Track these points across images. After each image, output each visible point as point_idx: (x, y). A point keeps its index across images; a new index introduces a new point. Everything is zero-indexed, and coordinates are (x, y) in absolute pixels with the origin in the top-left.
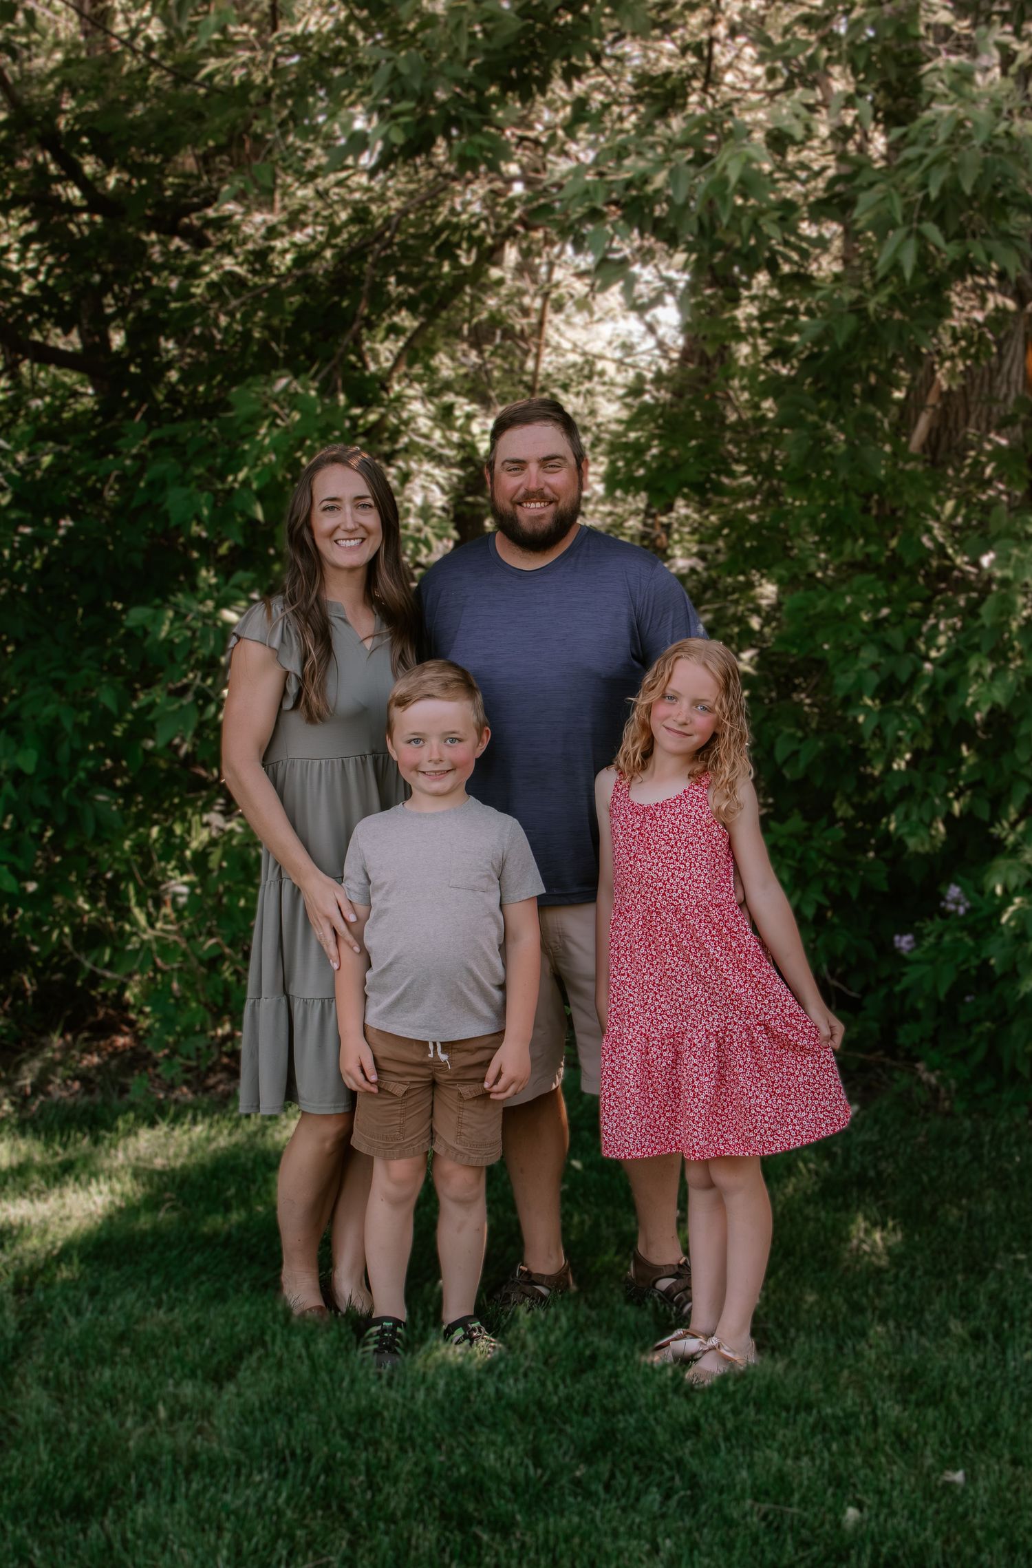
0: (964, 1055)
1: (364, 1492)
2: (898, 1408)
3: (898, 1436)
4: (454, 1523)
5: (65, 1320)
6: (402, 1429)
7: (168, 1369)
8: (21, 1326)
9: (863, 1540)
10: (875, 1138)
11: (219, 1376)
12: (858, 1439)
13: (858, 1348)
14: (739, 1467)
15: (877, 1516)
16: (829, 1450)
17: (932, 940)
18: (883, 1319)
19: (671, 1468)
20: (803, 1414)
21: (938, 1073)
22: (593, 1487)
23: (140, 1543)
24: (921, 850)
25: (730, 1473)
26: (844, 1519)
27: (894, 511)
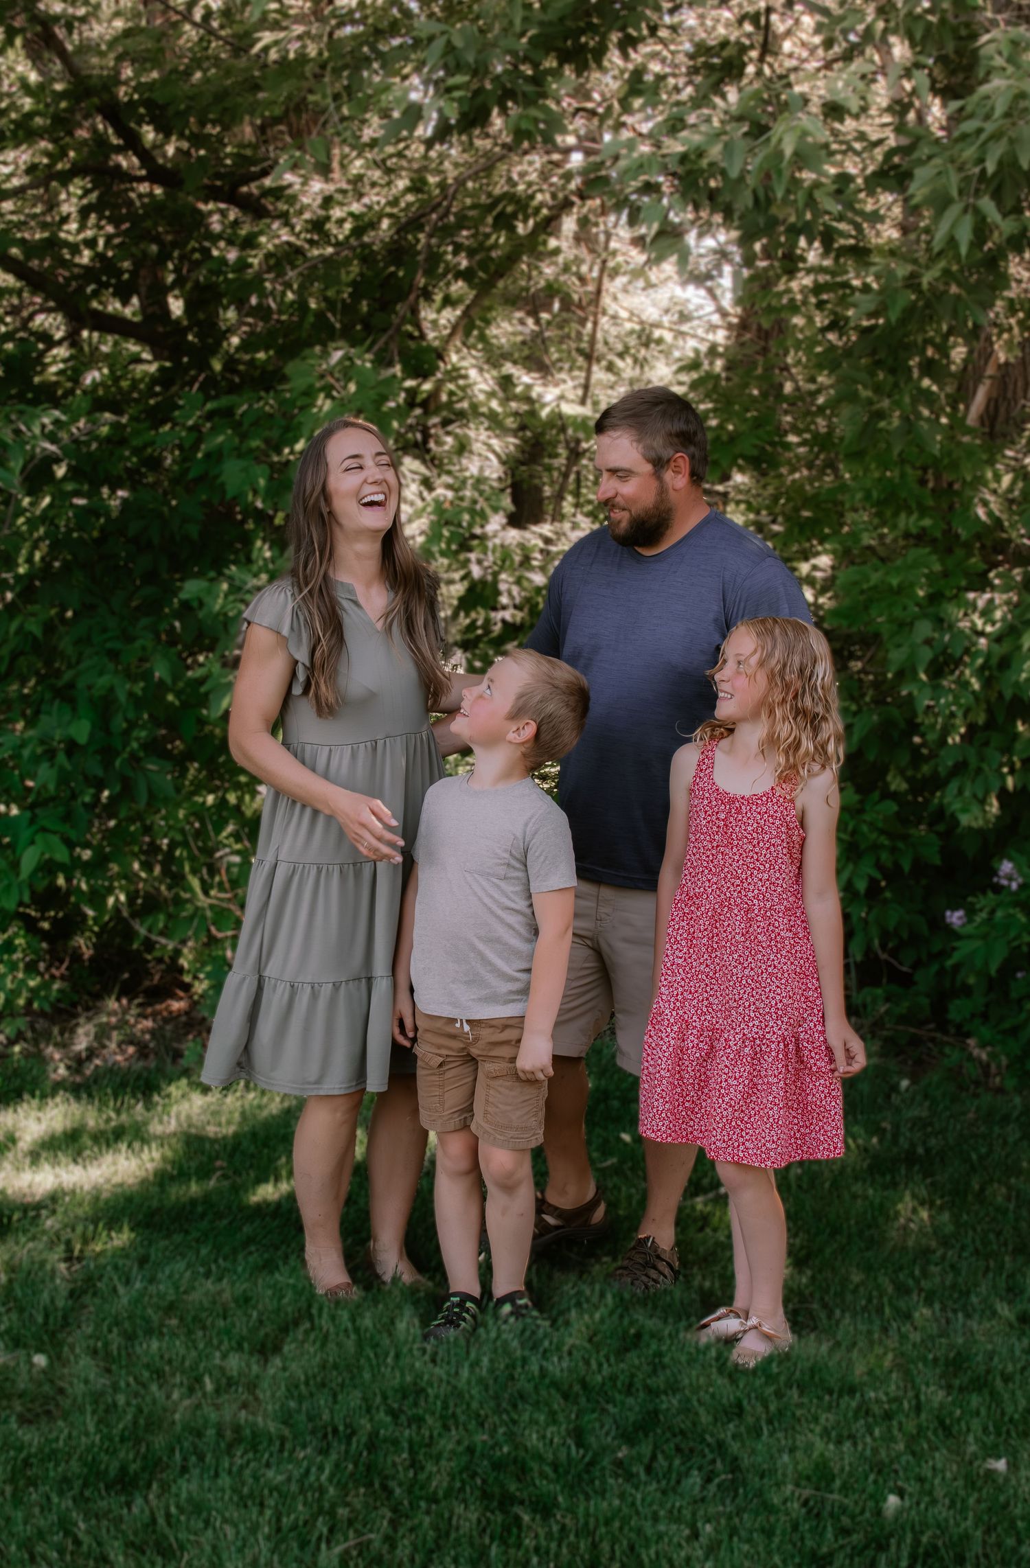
0: (1014, 1031)
1: (406, 1469)
2: (941, 1394)
3: (942, 1423)
4: (495, 1504)
5: (115, 1290)
6: (445, 1406)
7: (215, 1342)
8: (72, 1294)
9: (903, 1529)
10: (925, 1114)
11: (266, 1349)
12: (900, 1424)
13: (903, 1329)
14: (780, 1451)
15: (918, 1504)
16: (871, 1434)
17: (984, 915)
18: (929, 1302)
19: (712, 1451)
20: (846, 1398)
21: (989, 1049)
22: (634, 1470)
23: (183, 1518)
24: (974, 825)
25: (772, 1457)
26: (885, 1506)
27: (951, 485)
